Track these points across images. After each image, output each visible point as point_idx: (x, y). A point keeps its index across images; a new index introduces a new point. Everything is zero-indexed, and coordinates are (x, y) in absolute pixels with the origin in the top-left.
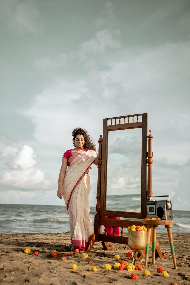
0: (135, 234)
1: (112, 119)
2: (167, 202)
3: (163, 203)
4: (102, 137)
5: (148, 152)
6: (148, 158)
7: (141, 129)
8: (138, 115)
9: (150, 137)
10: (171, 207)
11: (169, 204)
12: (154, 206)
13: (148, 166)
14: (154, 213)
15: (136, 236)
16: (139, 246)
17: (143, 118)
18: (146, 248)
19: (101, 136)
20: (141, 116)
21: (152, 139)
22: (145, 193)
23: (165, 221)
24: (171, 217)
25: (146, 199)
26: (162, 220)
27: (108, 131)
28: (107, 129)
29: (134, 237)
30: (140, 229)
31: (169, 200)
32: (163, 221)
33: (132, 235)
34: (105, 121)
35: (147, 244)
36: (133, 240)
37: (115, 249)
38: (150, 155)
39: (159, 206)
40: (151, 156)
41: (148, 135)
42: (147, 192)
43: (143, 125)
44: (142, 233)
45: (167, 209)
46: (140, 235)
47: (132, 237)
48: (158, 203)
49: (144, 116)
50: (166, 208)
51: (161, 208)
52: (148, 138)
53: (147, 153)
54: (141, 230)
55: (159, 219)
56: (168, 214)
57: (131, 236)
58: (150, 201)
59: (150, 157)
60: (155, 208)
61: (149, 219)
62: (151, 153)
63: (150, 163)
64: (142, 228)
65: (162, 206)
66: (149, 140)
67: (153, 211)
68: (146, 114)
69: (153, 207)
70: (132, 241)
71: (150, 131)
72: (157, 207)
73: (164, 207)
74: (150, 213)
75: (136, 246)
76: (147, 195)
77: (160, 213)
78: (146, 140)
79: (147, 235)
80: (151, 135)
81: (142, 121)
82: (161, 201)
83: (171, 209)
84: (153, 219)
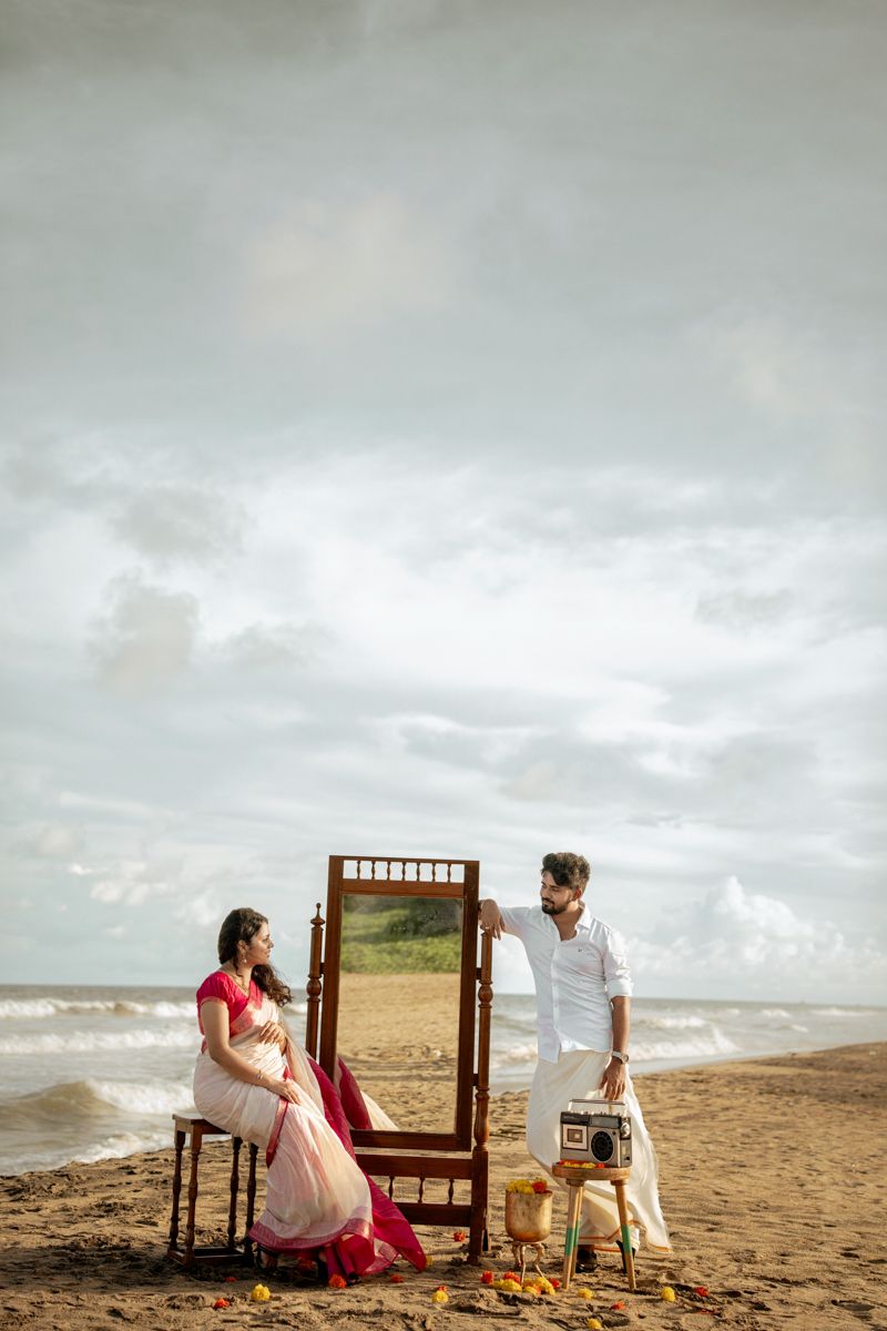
1: (359, 859)
2: (621, 1118)
3: (611, 1122)
5: (479, 969)
6: (480, 985)
8: (450, 863)
12: (584, 1128)
13: (480, 1008)
14: (583, 1145)
17: (466, 873)
19: (319, 906)
22: (470, 1080)
26: (607, 1166)
28: (341, 888)
34: (336, 863)
38: (488, 977)
39: (600, 1130)
42: (475, 1076)
43: (468, 892)
45: (621, 1139)
48: (596, 1122)
49: (472, 869)
50: (618, 1135)
51: (606, 1134)
55: (601, 1165)
56: (624, 1152)
59: (487, 983)
60: (587, 1133)
63: (485, 999)
65: (610, 1132)
67: (579, 1141)
68: (478, 862)
69: (579, 1132)
72: (593, 1131)
73: (615, 1133)
74: (571, 1144)
76: (475, 1084)
77: (603, 1148)
81: (462, 880)
82: (602, 1115)
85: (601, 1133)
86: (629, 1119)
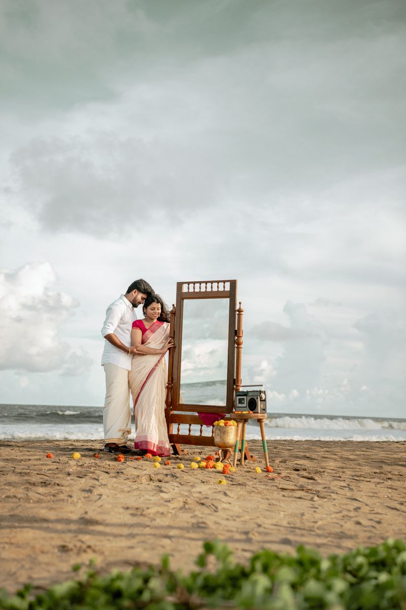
0: (224, 429)
1: (189, 283)
2: (260, 392)
3: (256, 394)
4: (175, 306)
6: (236, 338)
7: (228, 299)
8: (224, 282)
9: (240, 311)
10: (265, 398)
11: (263, 395)
12: (245, 397)
13: (237, 348)
14: (245, 405)
15: (225, 432)
16: (228, 443)
17: (231, 286)
18: (235, 446)
19: (173, 305)
20: (229, 283)
21: (242, 313)
22: (232, 382)
23: (258, 414)
24: (264, 410)
25: (234, 389)
26: (254, 413)
27: (183, 299)
28: (181, 297)
29: (222, 433)
30: (229, 424)
31: (263, 390)
32: (256, 414)
33: (220, 430)
34: (180, 285)
35: (237, 441)
36: (222, 436)
37: (189, 454)
38: (239, 334)
39: (252, 397)
40: (241, 335)
41: (237, 308)
42: (234, 380)
43: (231, 295)
44: (232, 429)
45: (261, 401)
46: (230, 431)
47: (221, 433)
48: (250, 394)
49: (233, 284)
50: (259, 399)
51: (254, 399)
52: (237, 313)
53: (236, 331)
54: (231, 425)
55: (251, 412)
56: (262, 407)
57: (219, 432)
58: (240, 392)
59: (239, 337)
60: (246, 399)
61: (240, 413)
62: (241, 332)
63: (239, 344)
64: (232, 422)
65: (255, 398)
66: (239, 315)
67: (244, 403)
68: (236, 280)
69: (244, 399)
70: (220, 437)
71: (240, 303)
72: (249, 398)
73: (257, 398)
74: (240, 405)
75: (225, 444)
76: (234, 383)
77: (252, 405)
78: (235, 315)
79: (237, 430)
80: (242, 308)
81: (229, 290)
82: (254, 391)
83: (265, 400)
84: (244, 412)
85: (252, 398)
86: (265, 392)
